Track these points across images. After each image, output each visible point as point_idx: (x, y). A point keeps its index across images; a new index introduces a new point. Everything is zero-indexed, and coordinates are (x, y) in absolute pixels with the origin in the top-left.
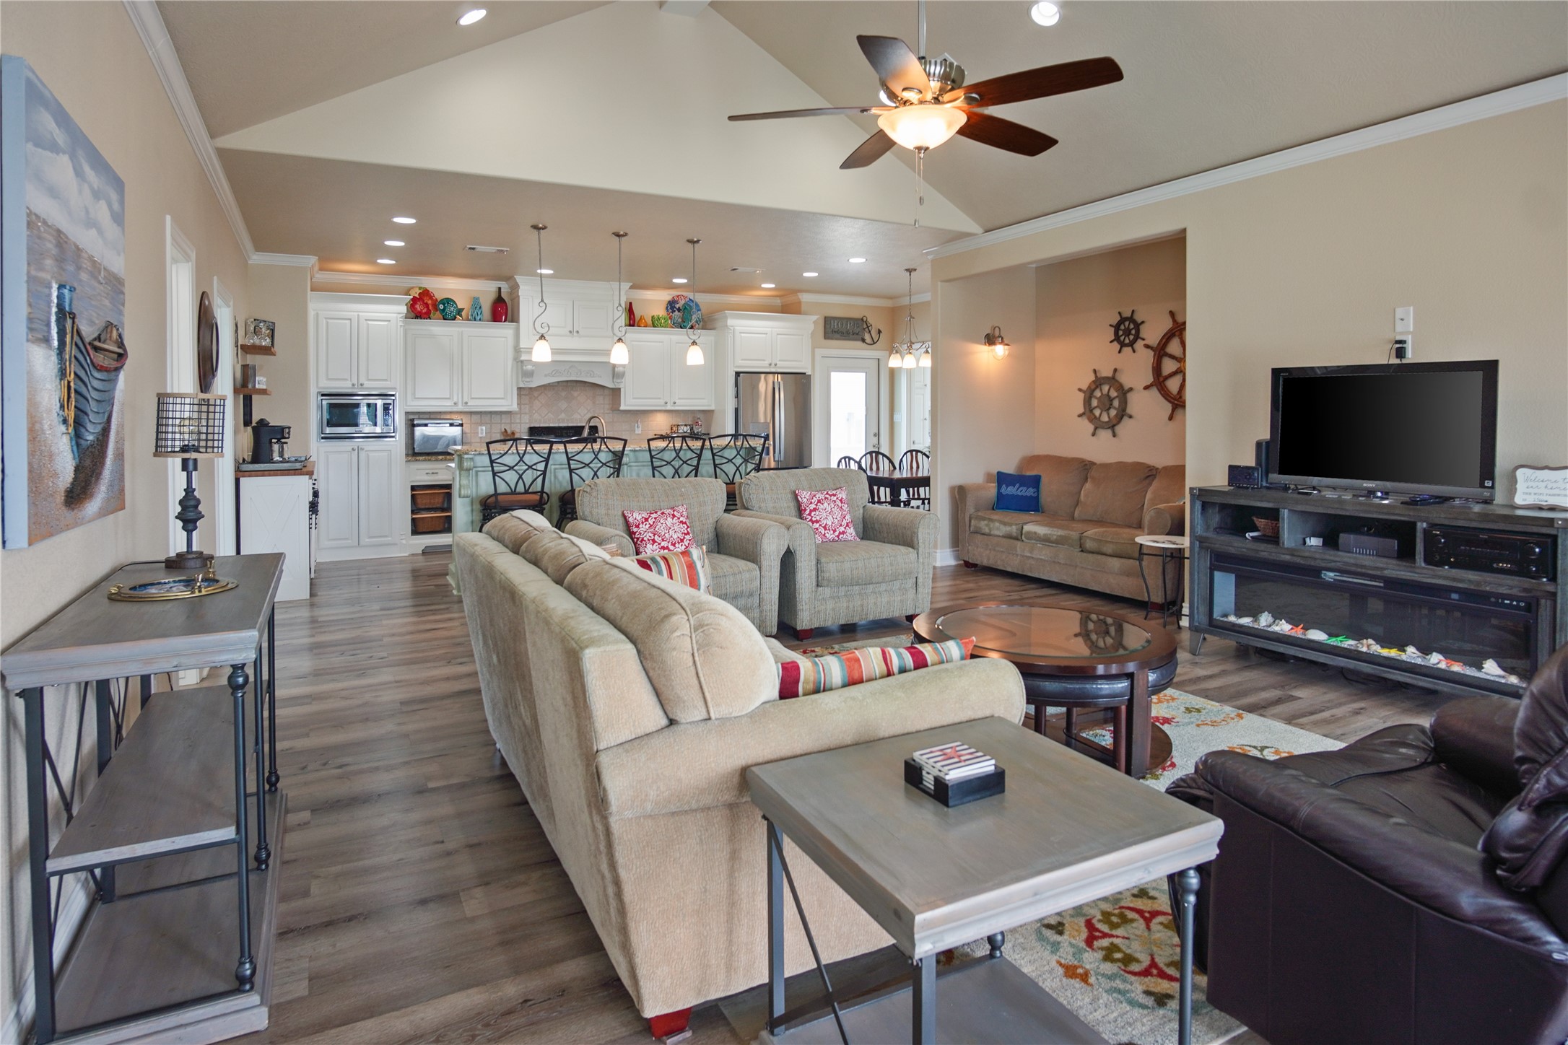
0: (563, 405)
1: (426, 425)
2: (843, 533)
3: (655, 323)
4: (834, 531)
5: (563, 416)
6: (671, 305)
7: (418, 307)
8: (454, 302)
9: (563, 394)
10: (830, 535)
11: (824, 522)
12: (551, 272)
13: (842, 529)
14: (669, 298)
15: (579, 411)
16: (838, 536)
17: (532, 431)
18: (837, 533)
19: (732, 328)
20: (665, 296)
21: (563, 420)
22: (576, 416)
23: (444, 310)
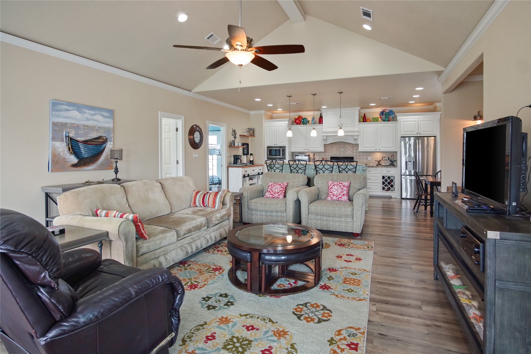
0: (342, 150)
1: (298, 156)
2: (341, 198)
3: (375, 120)
4: (337, 196)
5: (342, 153)
6: (382, 113)
7: (297, 121)
8: (306, 118)
9: (342, 146)
10: (335, 198)
11: (333, 193)
12: (326, 107)
13: (340, 196)
14: (381, 111)
15: (348, 152)
16: (338, 199)
17: (332, 158)
18: (338, 197)
19: (399, 120)
20: (380, 110)
21: (342, 155)
22: (347, 153)
23: (303, 122)
